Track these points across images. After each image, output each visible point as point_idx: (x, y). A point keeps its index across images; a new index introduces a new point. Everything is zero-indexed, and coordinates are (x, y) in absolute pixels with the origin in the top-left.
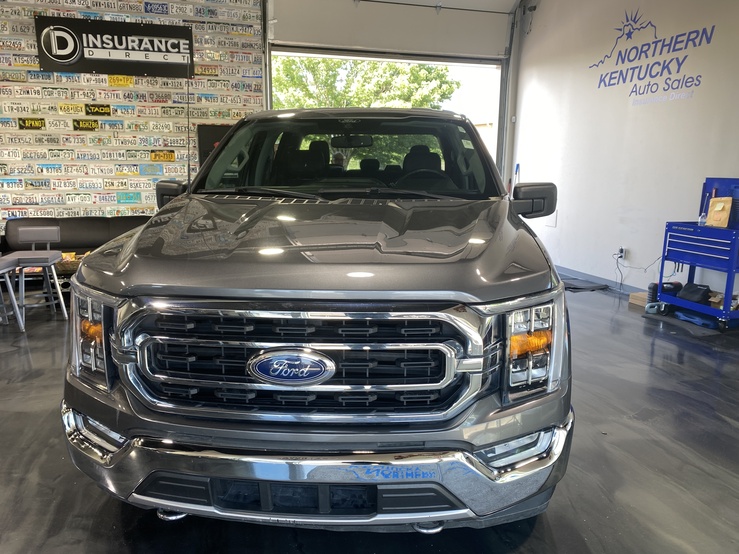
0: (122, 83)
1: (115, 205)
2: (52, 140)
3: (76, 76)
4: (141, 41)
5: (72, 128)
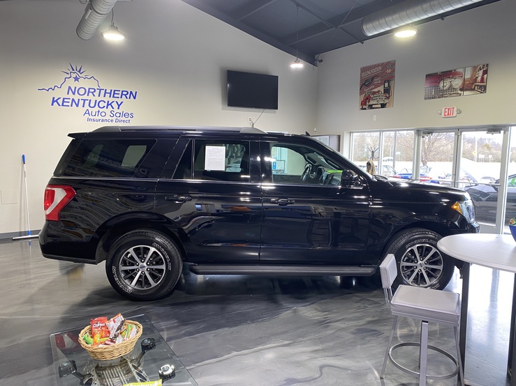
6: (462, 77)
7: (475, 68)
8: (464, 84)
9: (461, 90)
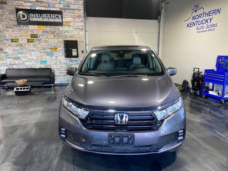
0: (41, 28)
1: (39, 65)
2: (21, 45)
3: (28, 26)
4: (47, 15)
5: (27, 42)
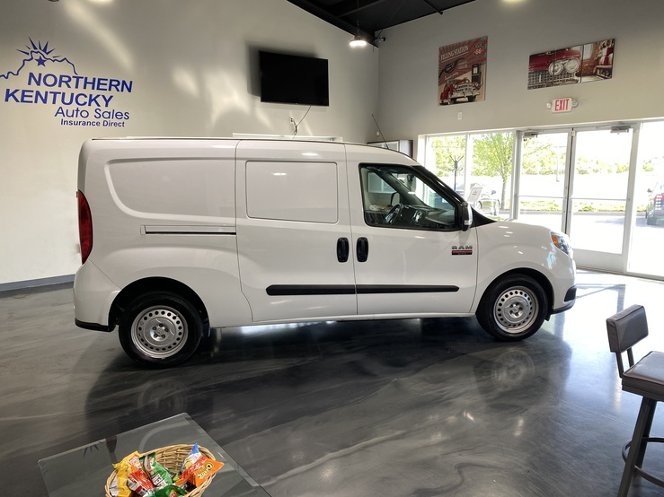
6: (578, 57)
7: (596, 45)
8: (581, 67)
9: (578, 75)
